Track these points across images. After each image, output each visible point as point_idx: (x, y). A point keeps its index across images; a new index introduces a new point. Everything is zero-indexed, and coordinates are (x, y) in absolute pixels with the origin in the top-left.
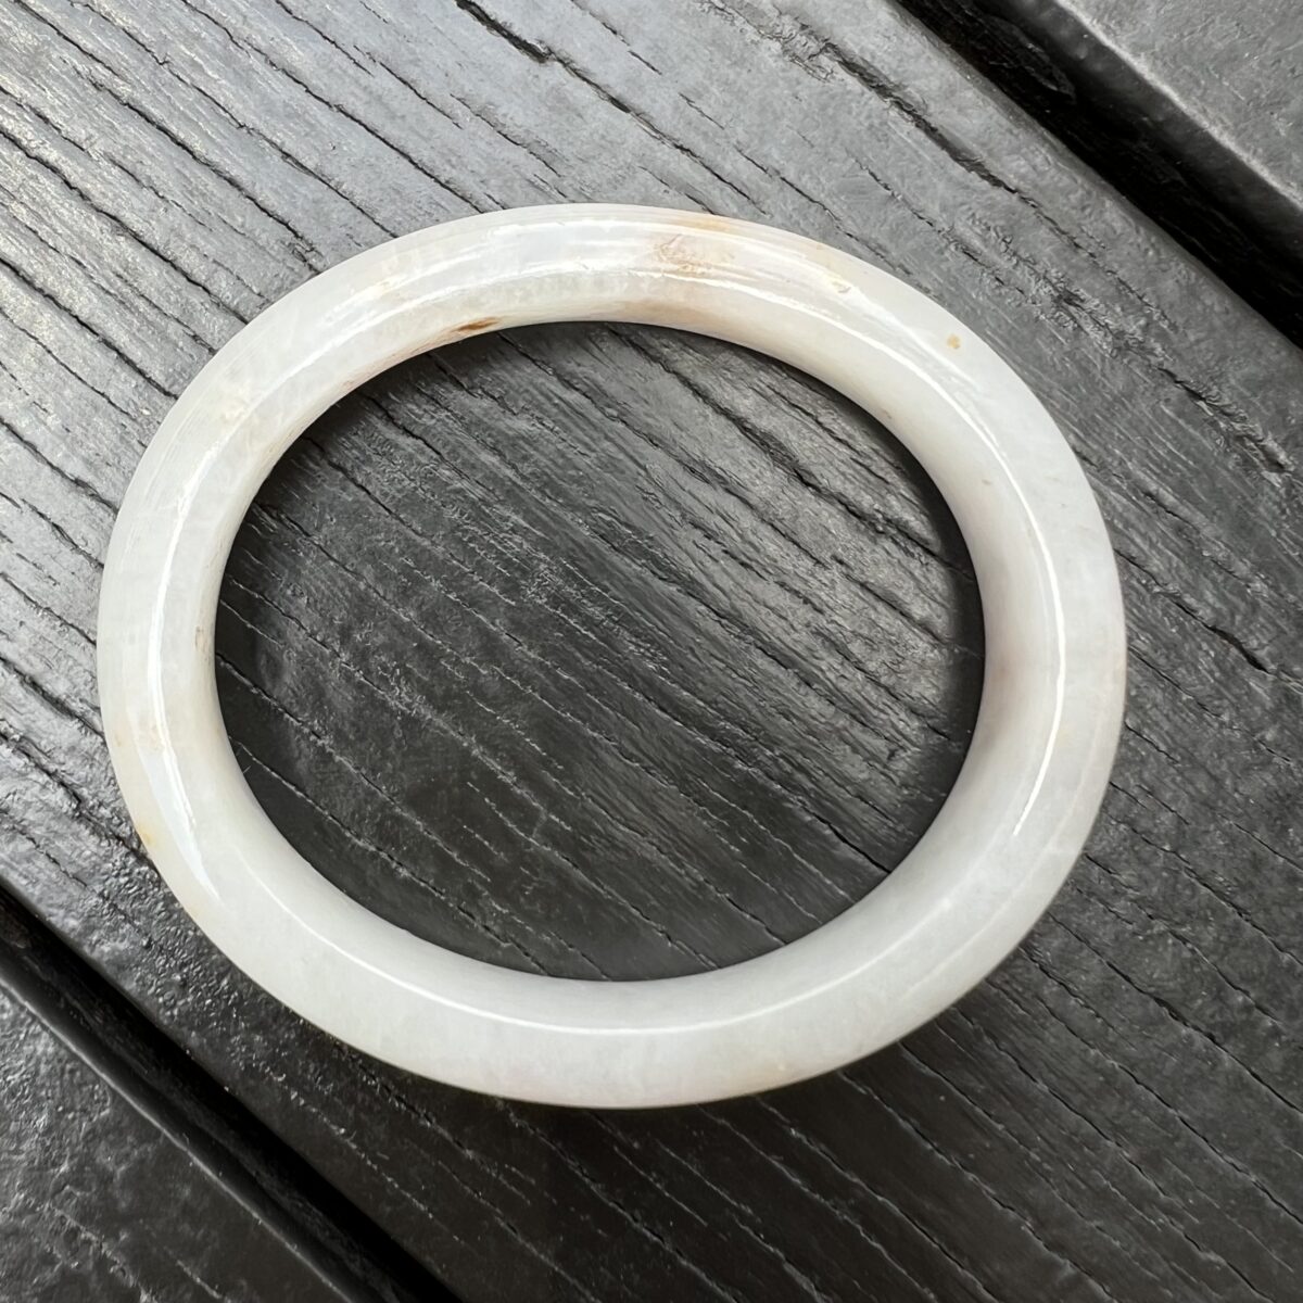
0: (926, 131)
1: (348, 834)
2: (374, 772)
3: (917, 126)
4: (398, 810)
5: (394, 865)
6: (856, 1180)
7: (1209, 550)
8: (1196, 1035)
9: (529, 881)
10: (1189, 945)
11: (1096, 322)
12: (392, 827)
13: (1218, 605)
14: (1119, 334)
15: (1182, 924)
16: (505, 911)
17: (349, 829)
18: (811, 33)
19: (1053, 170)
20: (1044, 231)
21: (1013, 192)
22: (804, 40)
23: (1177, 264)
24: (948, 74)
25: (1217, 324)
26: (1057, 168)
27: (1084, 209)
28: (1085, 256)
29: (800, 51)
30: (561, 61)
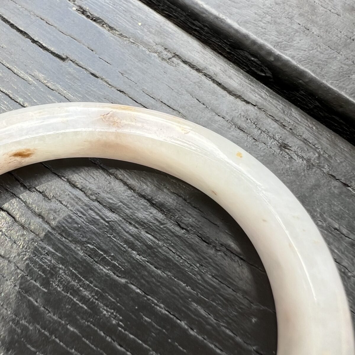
14: (308, 160)
18: (169, 51)
19: (269, 98)
20: (269, 120)
21: (255, 106)
22: (166, 53)
23: (326, 133)
24: (223, 65)
25: (348, 155)
26: (271, 97)
27: (284, 112)
28: (288, 129)
29: (165, 57)
30: (71, 61)
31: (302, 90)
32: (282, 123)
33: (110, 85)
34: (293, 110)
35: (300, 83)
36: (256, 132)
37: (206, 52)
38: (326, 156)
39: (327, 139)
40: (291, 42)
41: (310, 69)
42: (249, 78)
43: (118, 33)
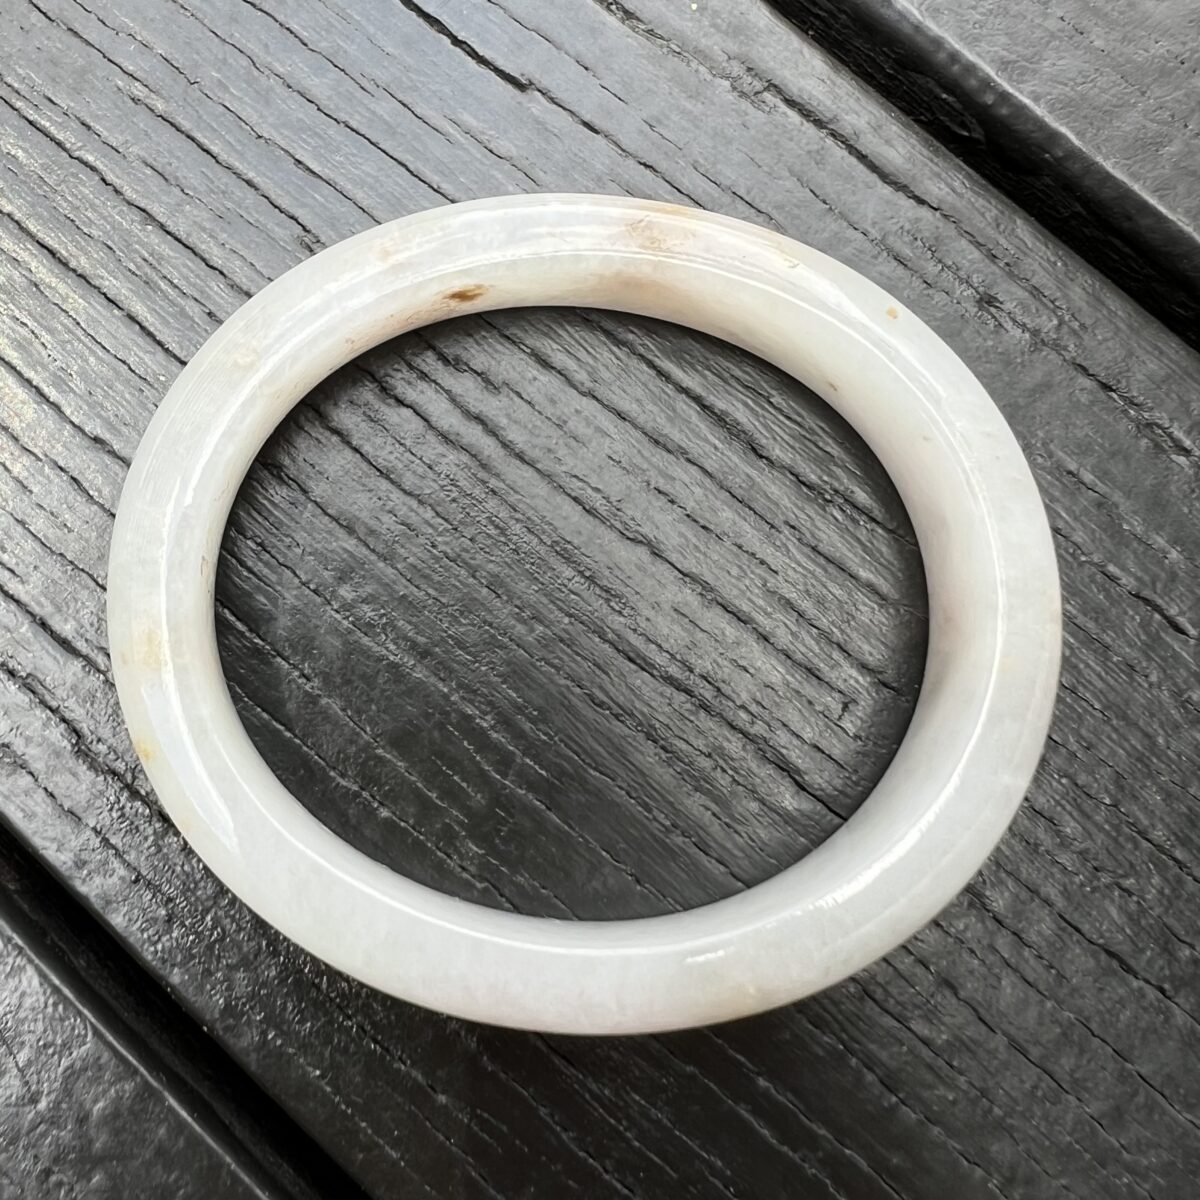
0: (858, 158)
1: (332, 774)
2: (359, 712)
3: (850, 153)
4: (380, 751)
5: (376, 805)
6: (822, 1132)
7: (1129, 523)
8: (1147, 987)
9: (503, 821)
10: (1135, 898)
11: (1014, 321)
12: (375, 765)
13: (1139, 574)
14: (1035, 333)
15: (1126, 876)
16: (480, 852)
17: (334, 768)
18: (756, 75)
19: (970, 193)
20: (964, 243)
21: (936, 209)
22: (750, 80)
23: (1083, 275)
24: (875, 112)
25: (1122, 326)
26: (974, 192)
27: (998, 225)
28: (1002, 265)
29: (747, 89)
30: (539, 91)
31: (1048, 176)
32: (990, 250)
33: (623, 150)
34: (1019, 222)
35: (1045, 160)
36: (932, 268)
37: (839, 81)
38: (1076, 325)
39: (1084, 289)
40: (1037, 62)
41: (1072, 129)
42: (931, 146)
43: (643, 27)
